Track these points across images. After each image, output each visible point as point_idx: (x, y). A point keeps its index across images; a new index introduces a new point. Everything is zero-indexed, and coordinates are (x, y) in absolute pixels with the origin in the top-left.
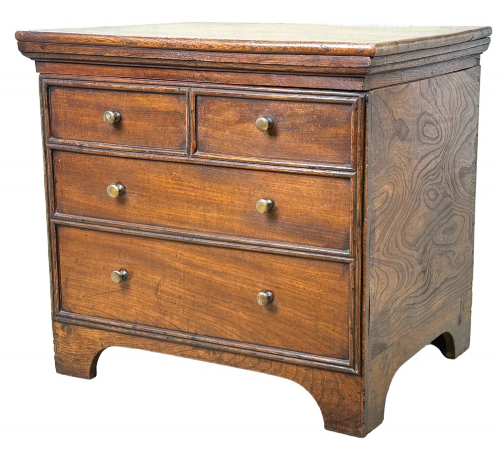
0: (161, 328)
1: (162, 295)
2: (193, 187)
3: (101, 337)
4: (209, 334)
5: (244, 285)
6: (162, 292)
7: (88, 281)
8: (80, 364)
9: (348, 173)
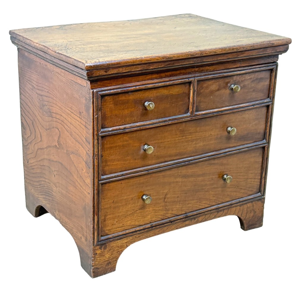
0: (166, 219)
1: (167, 200)
3: (127, 241)
4: (192, 210)
5: (213, 177)
7: (121, 211)
8: (111, 264)
9: (269, 103)
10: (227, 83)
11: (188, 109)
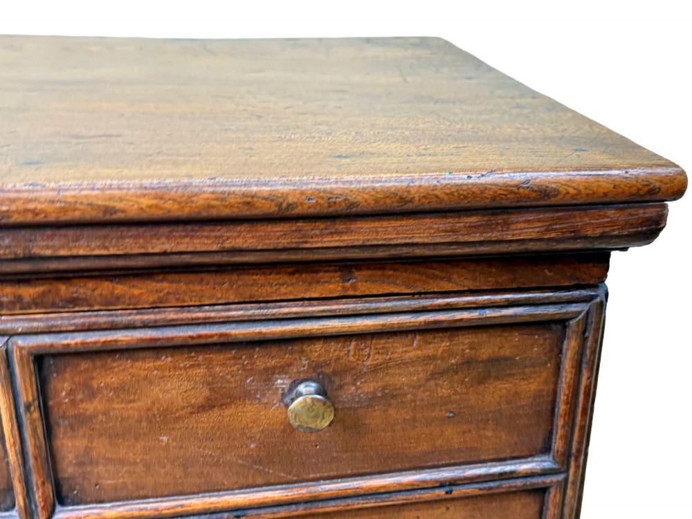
9: (548, 480)
10: (269, 374)
11: (10, 489)
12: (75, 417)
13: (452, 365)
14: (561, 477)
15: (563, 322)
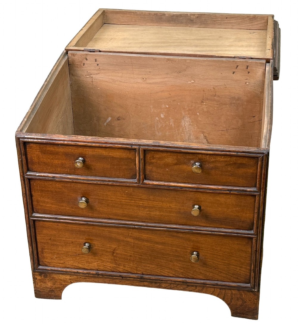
0: (117, 272)
1: (117, 255)
2: (141, 199)
3: (70, 278)
4: (152, 274)
5: (178, 249)
6: (117, 253)
7: (60, 249)
8: (54, 292)
9: (255, 193)
10: (189, 160)
11: (136, 175)
12: (150, 162)
13: (231, 163)
14: (259, 193)
15: (258, 158)
